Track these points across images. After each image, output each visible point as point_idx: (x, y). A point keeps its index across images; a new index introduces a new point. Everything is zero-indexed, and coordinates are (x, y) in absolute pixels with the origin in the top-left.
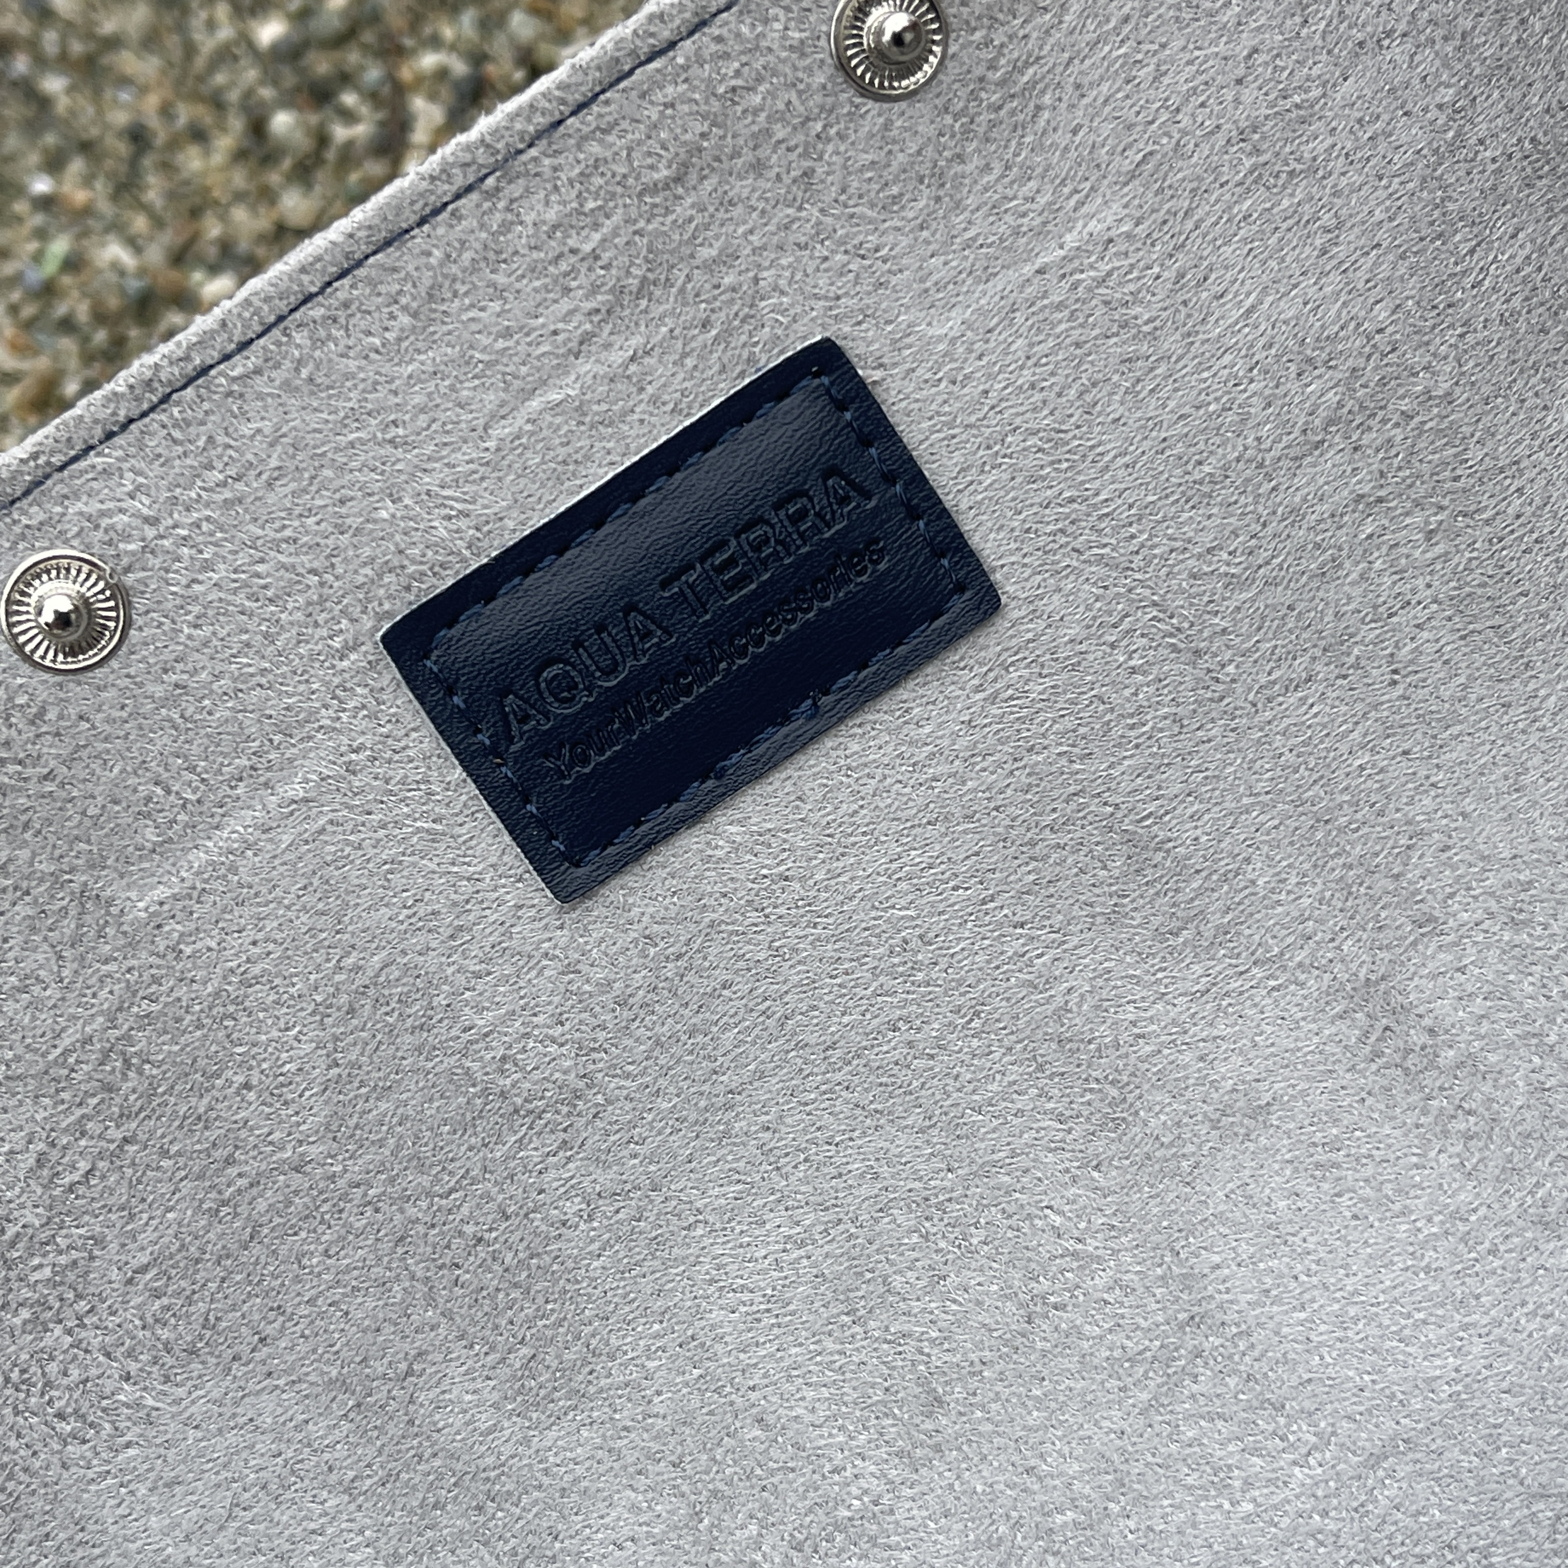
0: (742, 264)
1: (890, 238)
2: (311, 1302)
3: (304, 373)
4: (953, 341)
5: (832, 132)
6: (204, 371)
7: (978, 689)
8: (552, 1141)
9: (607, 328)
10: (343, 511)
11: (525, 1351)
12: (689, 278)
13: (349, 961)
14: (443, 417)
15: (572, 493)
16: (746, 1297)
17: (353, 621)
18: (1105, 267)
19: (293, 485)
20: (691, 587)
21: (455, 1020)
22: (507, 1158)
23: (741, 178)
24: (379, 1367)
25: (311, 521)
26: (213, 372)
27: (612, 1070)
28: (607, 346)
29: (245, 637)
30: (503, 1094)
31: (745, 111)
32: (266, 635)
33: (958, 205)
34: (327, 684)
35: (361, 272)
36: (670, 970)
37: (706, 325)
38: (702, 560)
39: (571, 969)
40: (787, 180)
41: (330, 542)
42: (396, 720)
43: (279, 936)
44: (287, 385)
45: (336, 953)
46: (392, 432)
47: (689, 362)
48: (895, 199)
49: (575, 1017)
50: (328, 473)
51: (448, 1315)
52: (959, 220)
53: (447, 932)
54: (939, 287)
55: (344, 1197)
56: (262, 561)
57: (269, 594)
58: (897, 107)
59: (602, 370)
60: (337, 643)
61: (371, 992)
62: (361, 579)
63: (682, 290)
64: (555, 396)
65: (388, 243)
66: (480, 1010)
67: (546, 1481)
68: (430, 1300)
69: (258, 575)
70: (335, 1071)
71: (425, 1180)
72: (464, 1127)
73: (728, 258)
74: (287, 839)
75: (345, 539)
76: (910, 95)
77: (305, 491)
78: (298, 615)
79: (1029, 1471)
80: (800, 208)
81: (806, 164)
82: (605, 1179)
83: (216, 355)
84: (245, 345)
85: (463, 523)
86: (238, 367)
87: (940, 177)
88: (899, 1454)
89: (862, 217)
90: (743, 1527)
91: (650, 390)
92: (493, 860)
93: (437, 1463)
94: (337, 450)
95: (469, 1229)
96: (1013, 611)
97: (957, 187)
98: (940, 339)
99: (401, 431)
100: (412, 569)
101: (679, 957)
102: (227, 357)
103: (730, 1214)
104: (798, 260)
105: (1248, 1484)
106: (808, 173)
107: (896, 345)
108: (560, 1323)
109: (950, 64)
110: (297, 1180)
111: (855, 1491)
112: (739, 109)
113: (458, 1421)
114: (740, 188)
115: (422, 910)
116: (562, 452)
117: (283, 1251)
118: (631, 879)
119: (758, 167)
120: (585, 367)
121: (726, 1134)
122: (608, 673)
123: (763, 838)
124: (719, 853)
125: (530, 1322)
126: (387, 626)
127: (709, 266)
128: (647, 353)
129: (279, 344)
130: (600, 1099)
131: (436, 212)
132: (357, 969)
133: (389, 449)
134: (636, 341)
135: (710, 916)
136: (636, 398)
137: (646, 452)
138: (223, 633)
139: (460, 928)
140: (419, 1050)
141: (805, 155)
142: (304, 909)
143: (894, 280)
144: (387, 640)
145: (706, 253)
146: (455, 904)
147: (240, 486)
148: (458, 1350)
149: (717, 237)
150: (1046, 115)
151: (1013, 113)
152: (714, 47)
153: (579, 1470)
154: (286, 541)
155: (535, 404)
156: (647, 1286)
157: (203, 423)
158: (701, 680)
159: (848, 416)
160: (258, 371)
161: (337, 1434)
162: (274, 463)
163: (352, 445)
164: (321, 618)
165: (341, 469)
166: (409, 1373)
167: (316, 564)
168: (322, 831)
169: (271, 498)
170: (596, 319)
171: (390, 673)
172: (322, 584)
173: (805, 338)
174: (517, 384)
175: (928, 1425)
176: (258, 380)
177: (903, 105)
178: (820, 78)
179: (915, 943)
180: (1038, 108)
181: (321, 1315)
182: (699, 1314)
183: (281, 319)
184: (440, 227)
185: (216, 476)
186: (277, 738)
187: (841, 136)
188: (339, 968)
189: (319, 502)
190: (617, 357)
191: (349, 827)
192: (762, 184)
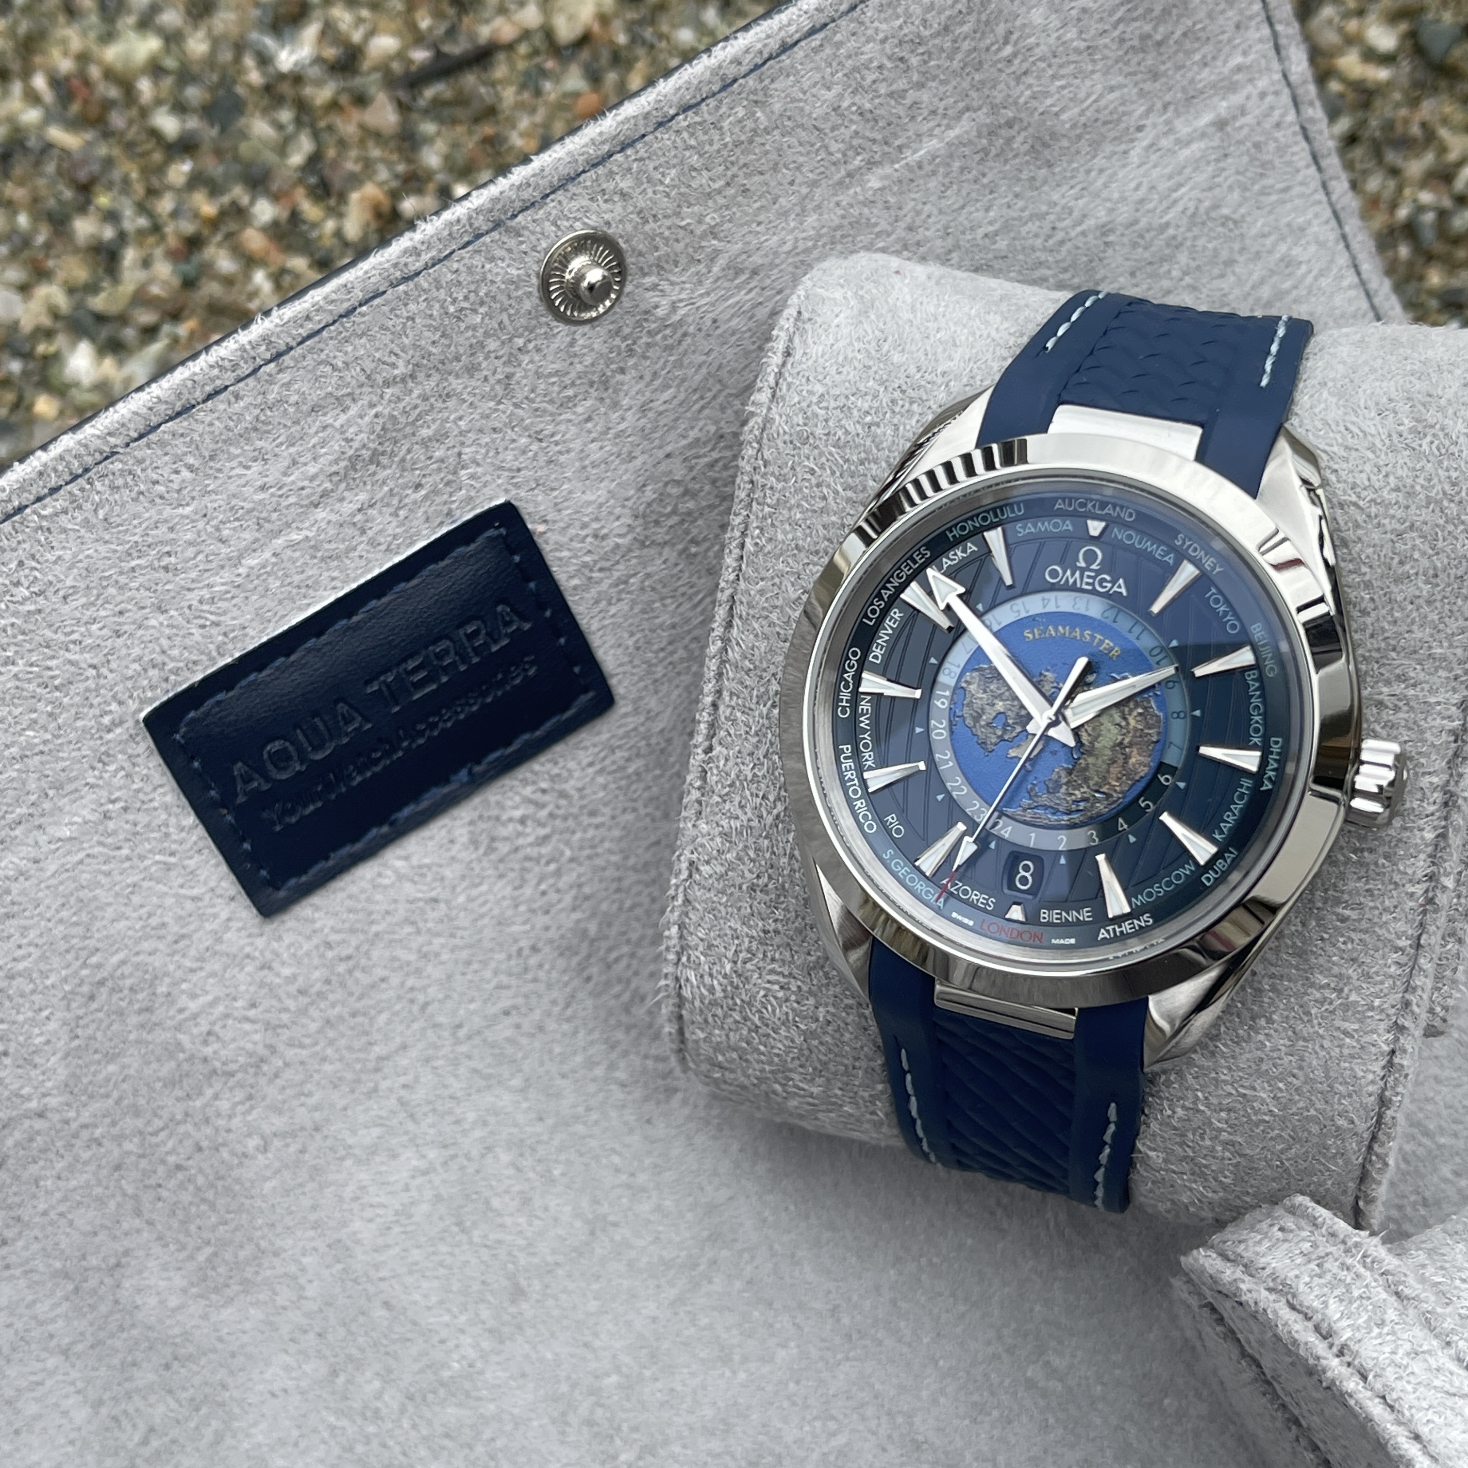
0: (450, 442)
1: (562, 427)
2: (45, 1213)
3: (101, 514)
4: (601, 506)
5: (531, 346)
6: (20, 509)
7: (591, 764)
8: (239, 1095)
9: (343, 486)
10: (121, 619)
11: (208, 1251)
12: (409, 451)
13: (94, 960)
14: (207, 550)
15: (301, 609)
16: (379, 1211)
17: (121, 703)
18: (715, 455)
19: (83, 600)
20: (388, 686)
21: (173, 1003)
22: (206, 1105)
23: (457, 376)
24: (94, 1261)
25: (94, 627)
26: (28, 511)
27: (291, 1044)
28: (342, 500)
29: (34, 716)
30: (205, 1060)
31: (467, 328)
32: (51, 715)
33: (615, 405)
34: (95, 751)
35: (153, 437)
36: (341, 968)
37: (418, 486)
38: (398, 664)
39: (266, 966)
40: (492, 380)
41: (109, 643)
42: (146, 779)
43: (40, 941)
44: (86, 523)
45: (83, 954)
46: (166, 561)
47: (402, 513)
48: (569, 399)
49: (266, 1004)
50: (112, 591)
51: (150, 1223)
52: (615, 416)
53: (170, 938)
54: (594, 465)
55: (76, 1136)
56: (53, 657)
57: (57, 682)
58: (581, 329)
59: (334, 518)
60: (106, 720)
61: (110, 984)
62: (130, 673)
63: (403, 460)
64: (296, 536)
65: (179, 414)
66: (193, 996)
67: (219, 1346)
68: (138, 1213)
69: (49, 668)
70: (76, 1042)
71: (140, 1123)
72: (171, 1083)
73: (440, 437)
74: (52, 868)
75: (120, 641)
76: (591, 320)
77: (93, 604)
78: (77, 699)
79: (586, 1345)
80: (499, 403)
81: (508, 370)
82: (278, 1122)
83: (32, 498)
84: (54, 490)
85: (214, 631)
86: (49, 507)
87: (605, 383)
88: (490, 1331)
89: (545, 411)
90: (369, 1382)
91: (370, 533)
92: (212, 884)
93: (134, 1332)
94: (121, 573)
95: (172, 1159)
96: (622, 707)
97: (616, 391)
98: (589, 503)
99: (173, 560)
100: (171, 665)
101: (349, 958)
102: (39, 499)
103: (373, 1150)
104: (493, 441)
105: (745, 1359)
106: (508, 377)
107: (557, 507)
108: (237, 1229)
109: (623, 299)
110: (39, 1124)
111: (455, 1356)
112: (463, 326)
113: (153, 1301)
114: (456, 384)
115: (154, 921)
116: (297, 578)
117: (25, 1176)
118: (317, 899)
119: (472, 370)
120: (321, 514)
121: (375, 1090)
122: (316, 748)
123: (421, 871)
124: (386, 881)
125: (214, 1228)
126: (148, 709)
127: (425, 443)
128: (371, 506)
129: (82, 490)
130: (280, 1063)
131: (217, 392)
132: (99, 966)
133: (162, 574)
134: (363, 497)
135: (375, 928)
136: (358, 539)
137: (362, 581)
138: (17, 712)
139: (183, 936)
140: (143, 1026)
141: (508, 363)
142: (61, 921)
143: (562, 458)
144: (147, 721)
145: (425, 432)
146: (181, 918)
147: (41, 600)
148: (156, 1249)
149: (434, 421)
150: (689, 340)
151: (665, 338)
152: (450, 277)
153: (245, 1339)
154: (74, 642)
155: (280, 542)
156: (306, 1202)
157: (14, 550)
158: (387, 754)
159: (517, 558)
160: (65, 512)
161: (59, 1311)
162: (69, 582)
163: (133, 569)
164: (96, 701)
165: (121, 588)
166: (118, 1265)
167: (95, 661)
168: (81, 862)
169: (66, 609)
170: (335, 479)
171: (145, 744)
172: (99, 676)
173: (491, 499)
174: (267, 526)
175: (513, 1310)
176: (63, 518)
177: (586, 328)
178: (527, 305)
179: (526, 952)
180: (685, 335)
181: (52, 1223)
182: (344, 1224)
183: (87, 470)
184: (220, 404)
185: (23, 592)
186: (51, 793)
187: (538, 350)
188: (84, 965)
189: (103, 613)
190: (347, 508)
191: (101, 859)
192: (473, 383)
